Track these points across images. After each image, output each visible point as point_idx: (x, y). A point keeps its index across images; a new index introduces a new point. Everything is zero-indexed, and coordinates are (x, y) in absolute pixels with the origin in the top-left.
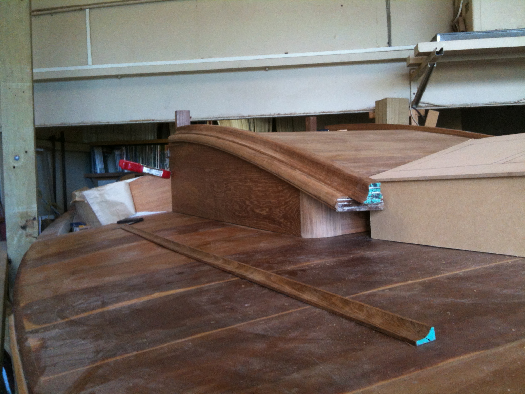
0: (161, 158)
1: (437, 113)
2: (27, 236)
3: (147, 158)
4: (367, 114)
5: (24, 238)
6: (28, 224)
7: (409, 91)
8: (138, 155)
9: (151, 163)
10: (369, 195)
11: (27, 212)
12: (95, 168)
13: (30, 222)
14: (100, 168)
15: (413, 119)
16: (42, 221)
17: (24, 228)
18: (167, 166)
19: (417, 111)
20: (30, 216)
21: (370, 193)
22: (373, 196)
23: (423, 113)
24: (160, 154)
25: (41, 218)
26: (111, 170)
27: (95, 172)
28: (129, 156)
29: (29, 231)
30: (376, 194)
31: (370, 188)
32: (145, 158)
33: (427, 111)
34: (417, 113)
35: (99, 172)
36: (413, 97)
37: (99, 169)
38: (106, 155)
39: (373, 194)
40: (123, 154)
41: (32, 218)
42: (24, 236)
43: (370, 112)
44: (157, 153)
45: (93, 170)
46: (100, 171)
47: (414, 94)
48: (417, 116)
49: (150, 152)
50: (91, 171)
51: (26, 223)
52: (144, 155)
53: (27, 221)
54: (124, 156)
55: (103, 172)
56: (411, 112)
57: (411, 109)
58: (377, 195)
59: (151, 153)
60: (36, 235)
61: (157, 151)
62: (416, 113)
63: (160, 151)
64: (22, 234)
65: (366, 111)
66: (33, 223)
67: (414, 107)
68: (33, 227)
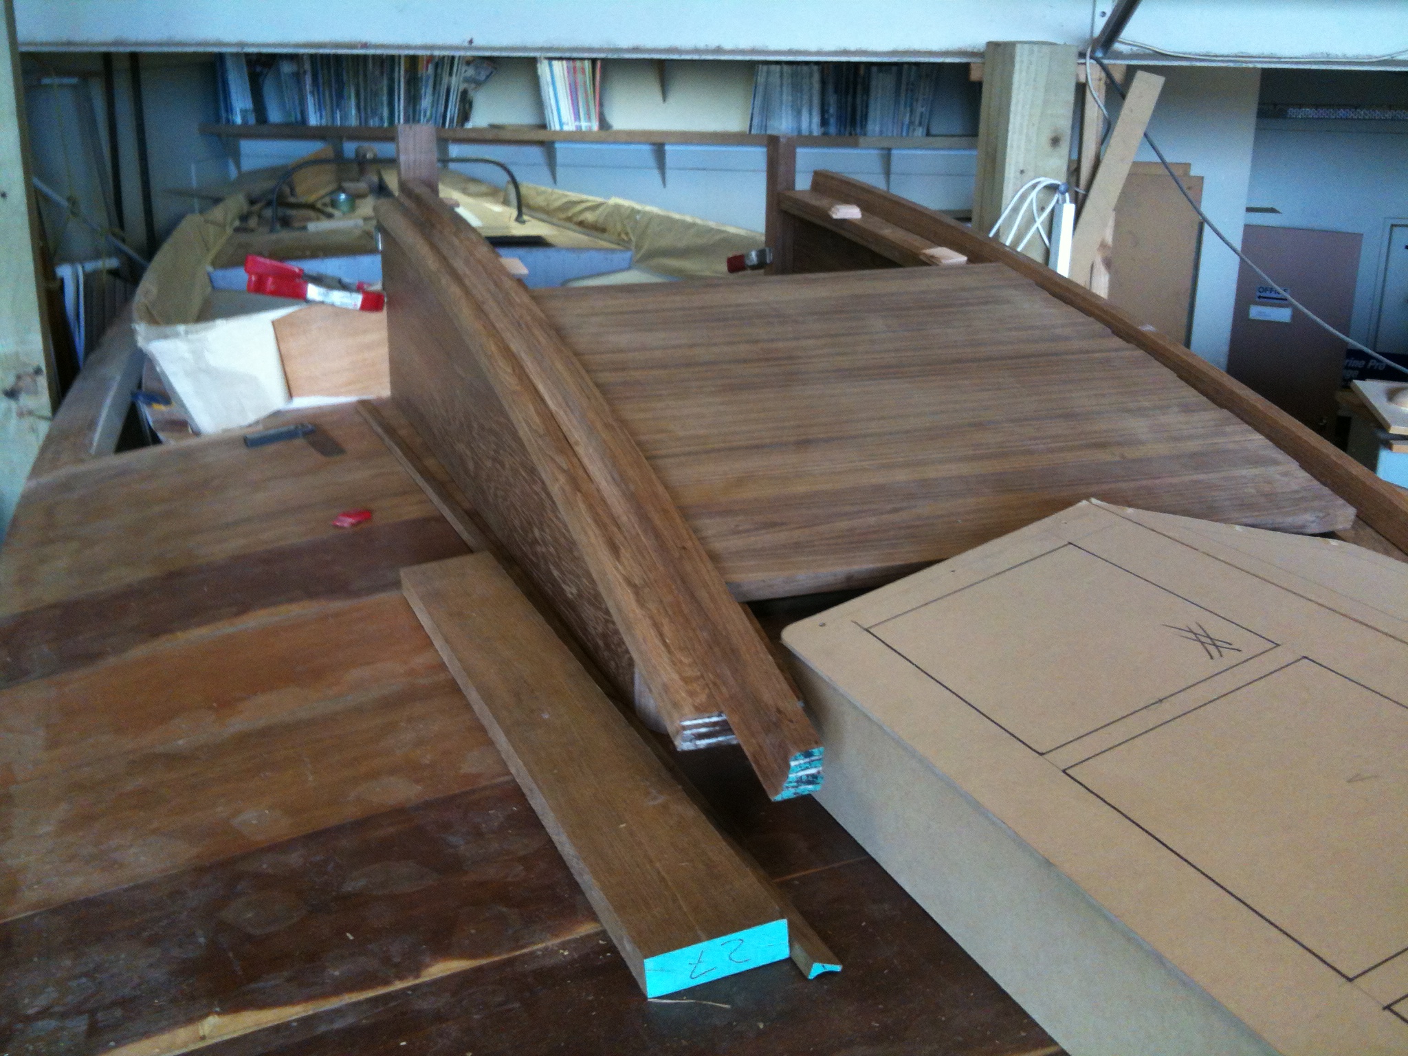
0: (408, 91)
1: (1158, 81)
2: (21, 415)
3: (369, 89)
4: (965, 67)
5: (14, 421)
6: (21, 384)
7: (1091, 7)
8: (345, 78)
9: (382, 104)
10: (790, 780)
11: (17, 354)
12: (229, 109)
13: (28, 380)
14: (242, 111)
15: (1091, 91)
16: (87, 276)
17: (12, 394)
18: (425, 115)
19: (1104, 68)
20: (25, 364)
21: (792, 776)
22: (800, 781)
23: (1118, 76)
24: (405, 78)
25: (83, 267)
26: (275, 115)
27: (228, 121)
28: (321, 81)
29: (26, 401)
30: (808, 776)
31: (793, 764)
32: (365, 90)
33: (1131, 71)
34: (1103, 75)
35: (238, 120)
36: (1100, 23)
37: (238, 112)
38: (258, 69)
39: (801, 777)
40: (305, 72)
41: (31, 370)
42: (14, 415)
43: (974, 63)
44: (396, 75)
45: (224, 115)
46: (244, 118)
47: (1104, 14)
48: (1102, 82)
49: (377, 73)
50: (218, 119)
51: (16, 384)
52: (361, 78)
53: (19, 377)
54: (307, 79)
55: (252, 120)
56: (1088, 71)
57: (1089, 61)
58: (810, 779)
59: (382, 73)
60: (47, 411)
61: (397, 69)
62: (1100, 74)
63: (406, 71)
64: (9, 410)
65: (964, 60)
66: (35, 382)
67: (1099, 54)
68: (36, 393)
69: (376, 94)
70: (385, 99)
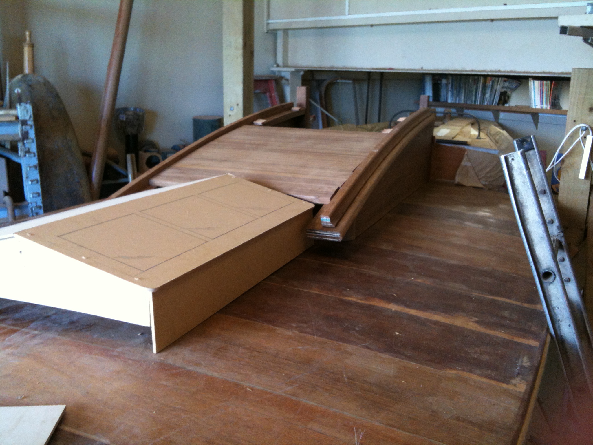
0: (482, 91)
3: (469, 90)
18: (487, 100)
28: (454, 86)
40: (449, 83)
44: (479, 85)
52: (467, 86)
59: (474, 85)
63: (482, 84)
69: (471, 92)
70: (474, 93)
